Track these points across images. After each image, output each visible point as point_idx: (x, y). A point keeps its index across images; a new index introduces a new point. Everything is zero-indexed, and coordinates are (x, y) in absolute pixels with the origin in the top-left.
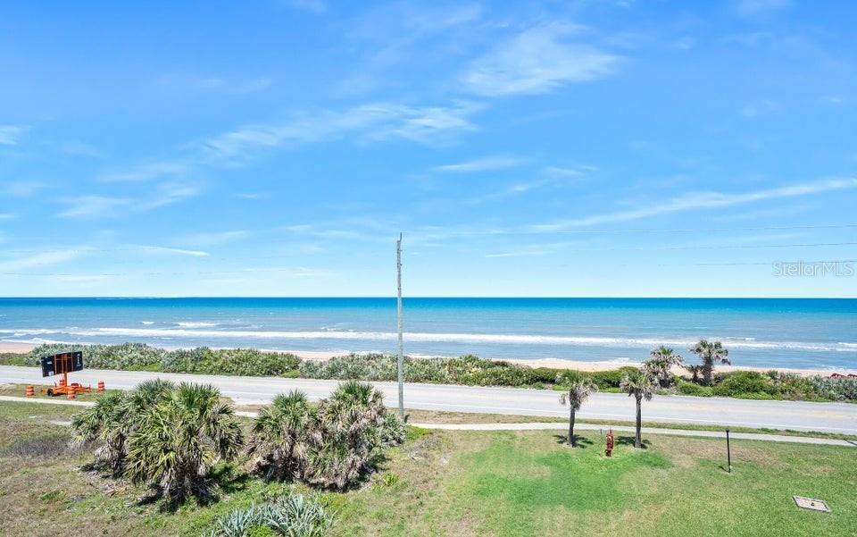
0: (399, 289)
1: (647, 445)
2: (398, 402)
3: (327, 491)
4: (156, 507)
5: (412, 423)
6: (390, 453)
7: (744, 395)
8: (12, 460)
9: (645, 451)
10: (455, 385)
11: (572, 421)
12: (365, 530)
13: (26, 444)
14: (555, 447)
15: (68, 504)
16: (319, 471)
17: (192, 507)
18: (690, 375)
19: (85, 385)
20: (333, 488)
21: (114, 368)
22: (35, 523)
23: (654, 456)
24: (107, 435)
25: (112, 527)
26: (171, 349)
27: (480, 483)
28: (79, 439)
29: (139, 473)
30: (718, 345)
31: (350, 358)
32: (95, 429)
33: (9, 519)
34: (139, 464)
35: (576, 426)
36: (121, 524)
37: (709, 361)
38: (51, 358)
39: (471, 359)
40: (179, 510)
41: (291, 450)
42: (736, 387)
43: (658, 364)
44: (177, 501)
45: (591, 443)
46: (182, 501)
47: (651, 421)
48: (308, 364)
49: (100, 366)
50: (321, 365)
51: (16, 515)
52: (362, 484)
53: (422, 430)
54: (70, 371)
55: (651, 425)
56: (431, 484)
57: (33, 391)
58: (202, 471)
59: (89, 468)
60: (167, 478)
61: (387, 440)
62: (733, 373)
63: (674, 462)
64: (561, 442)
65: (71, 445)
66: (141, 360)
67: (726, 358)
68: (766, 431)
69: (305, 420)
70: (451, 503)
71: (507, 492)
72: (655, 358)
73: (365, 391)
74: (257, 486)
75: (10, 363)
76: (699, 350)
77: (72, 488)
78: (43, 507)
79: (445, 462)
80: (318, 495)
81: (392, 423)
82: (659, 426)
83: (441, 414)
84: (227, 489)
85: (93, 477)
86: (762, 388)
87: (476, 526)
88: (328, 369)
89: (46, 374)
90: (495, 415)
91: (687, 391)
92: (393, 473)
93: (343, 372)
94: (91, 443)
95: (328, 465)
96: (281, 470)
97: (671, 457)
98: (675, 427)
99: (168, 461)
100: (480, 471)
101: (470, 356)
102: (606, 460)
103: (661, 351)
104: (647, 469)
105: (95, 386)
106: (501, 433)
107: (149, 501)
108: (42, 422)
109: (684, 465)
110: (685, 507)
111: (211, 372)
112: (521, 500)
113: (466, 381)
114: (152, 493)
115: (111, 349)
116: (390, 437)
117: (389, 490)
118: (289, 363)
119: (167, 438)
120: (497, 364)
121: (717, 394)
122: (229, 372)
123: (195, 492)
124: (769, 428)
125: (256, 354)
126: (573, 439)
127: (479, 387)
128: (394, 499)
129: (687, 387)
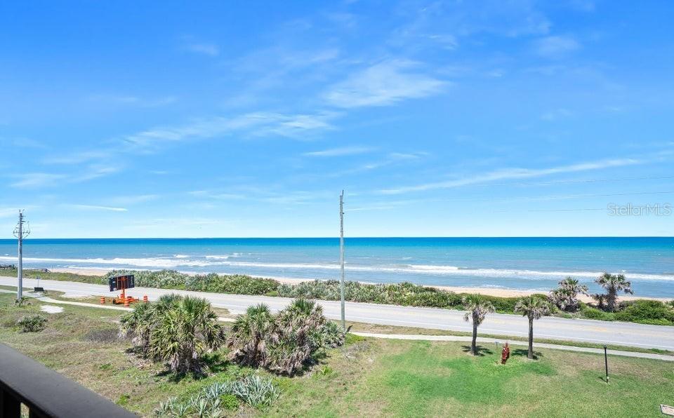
0: (342, 232)
1: (538, 357)
2: (341, 316)
3: (280, 376)
4: (167, 378)
5: (352, 332)
6: (330, 352)
7: (645, 321)
8: (86, 343)
9: (535, 361)
10: (393, 305)
11: (475, 335)
12: (300, 403)
13: (95, 334)
14: (460, 354)
15: (115, 372)
16: (275, 362)
17: (189, 379)
18: (596, 303)
19: (135, 298)
20: (285, 374)
21: (155, 287)
22: (94, 382)
23: (543, 366)
24: (140, 329)
25: (139, 388)
26: (193, 274)
27: (393, 377)
28: (123, 332)
29: (157, 355)
30: (621, 278)
31: (315, 283)
32: (133, 325)
33: (80, 379)
34: (157, 349)
35: (478, 340)
36: (145, 387)
37: (612, 291)
38: (115, 279)
39: (406, 285)
40: (181, 382)
41: (256, 346)
42: (637, 314)
43: (564, 292)
44: (180, 375)
45: (490, 353)
46: (183, 375)
47: (550, 338)
48: (284, 287)
49: (147, 285)
50: (293, 288)
51: (84, 377)
52: (305, 372)
53: (358, 337)
54: (126, 288)
56: (356, 376)
57: (104, 301)
58: (195, 355)
59: (129, 351)
60: (173, 359)
61: (329, 343)
62: (635, 302)
63: (559, 372)
64: (466, 351)
65: (120, 335)
66: (172, 281)
67: (628, 289)
68: (656, 351)
69: (266, 325)
70: (368, 389)
71: (412, 385)
72: (562, 288)
73: (310, 306)
74: (233, 369)
75: (93, 282)
76: (602, 281)
77: (117, 363)
78: (100, 373)
79: (371, 361)
80: (272, 378)
81: (335, 331)
83: (377, 326)
84: (214, 370)
85: (132, 357)
86: (663, 315)
87: (382, 407)
88: (298, 290)
89: (112, 290)
90: (418, 329)
91: (590, 316)
92: (329, 366)
93: (309, 293)
94: (131, 334)
95: (280, 357)
96: (251, 359)
97: (557, 368)
98: (571, 344)
99: (174, 348)
100: (396, 369)
101: (406, 283)
102: (500, 366)
103: (567, 282)
104: (532, 375)
105: (142, 298)
106: (419, 342)
107: (164, 374)
108: (108, 321)
109: (567, 374)
110: (556, 406)
111: (217, 291)
112: (421, 391)
113: (402, 302)
114: (165, 369)
115: (154, 274)
116: (332, 341)
117: (324, 378)
118: (271, 286)
119: (173, 333)
120: (427, 289)
121: (619, 319)
122: (230, 292)
123: (192, 370)
124: (660, 349)
125: (248, 278)
126: (475, 349)
127: (411, 307)
128: (325, 384)
129: (590, 312)
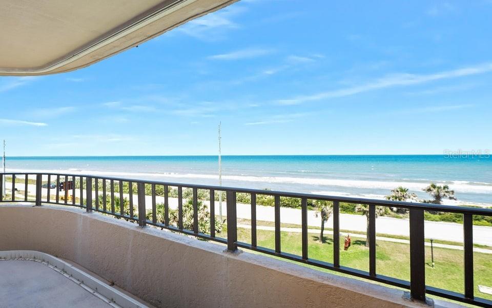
0: (220, 151)
11: (323, 229)
14: (310, 242)
23: (378, 253)
30: (446, 187)
35: (325, 232)
37: (438, 197)
42: (460, 216)
43: (396, 198)
48: (175, 191)
55: (383, 236)
63: (392, 258)
64: (316, 240)
67: (452, 196)
68: (476, 246)
72: (394, 194)
73: (199, 204)
76: (430, 190)
82: (389, 237)
97: (390, 255)
103: (399, 190)
109: (399, 260)
121: (444, 220)
124: (480, 244)
126: (323, 239)
